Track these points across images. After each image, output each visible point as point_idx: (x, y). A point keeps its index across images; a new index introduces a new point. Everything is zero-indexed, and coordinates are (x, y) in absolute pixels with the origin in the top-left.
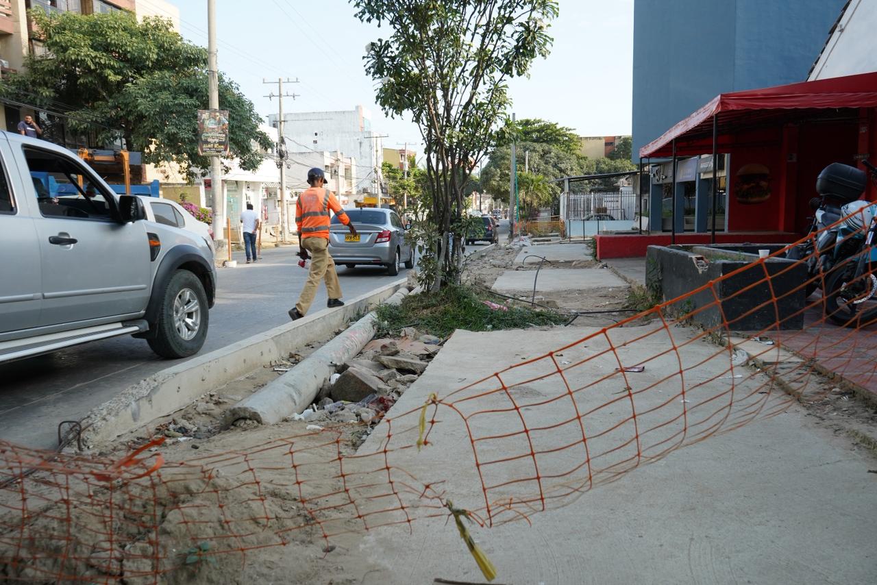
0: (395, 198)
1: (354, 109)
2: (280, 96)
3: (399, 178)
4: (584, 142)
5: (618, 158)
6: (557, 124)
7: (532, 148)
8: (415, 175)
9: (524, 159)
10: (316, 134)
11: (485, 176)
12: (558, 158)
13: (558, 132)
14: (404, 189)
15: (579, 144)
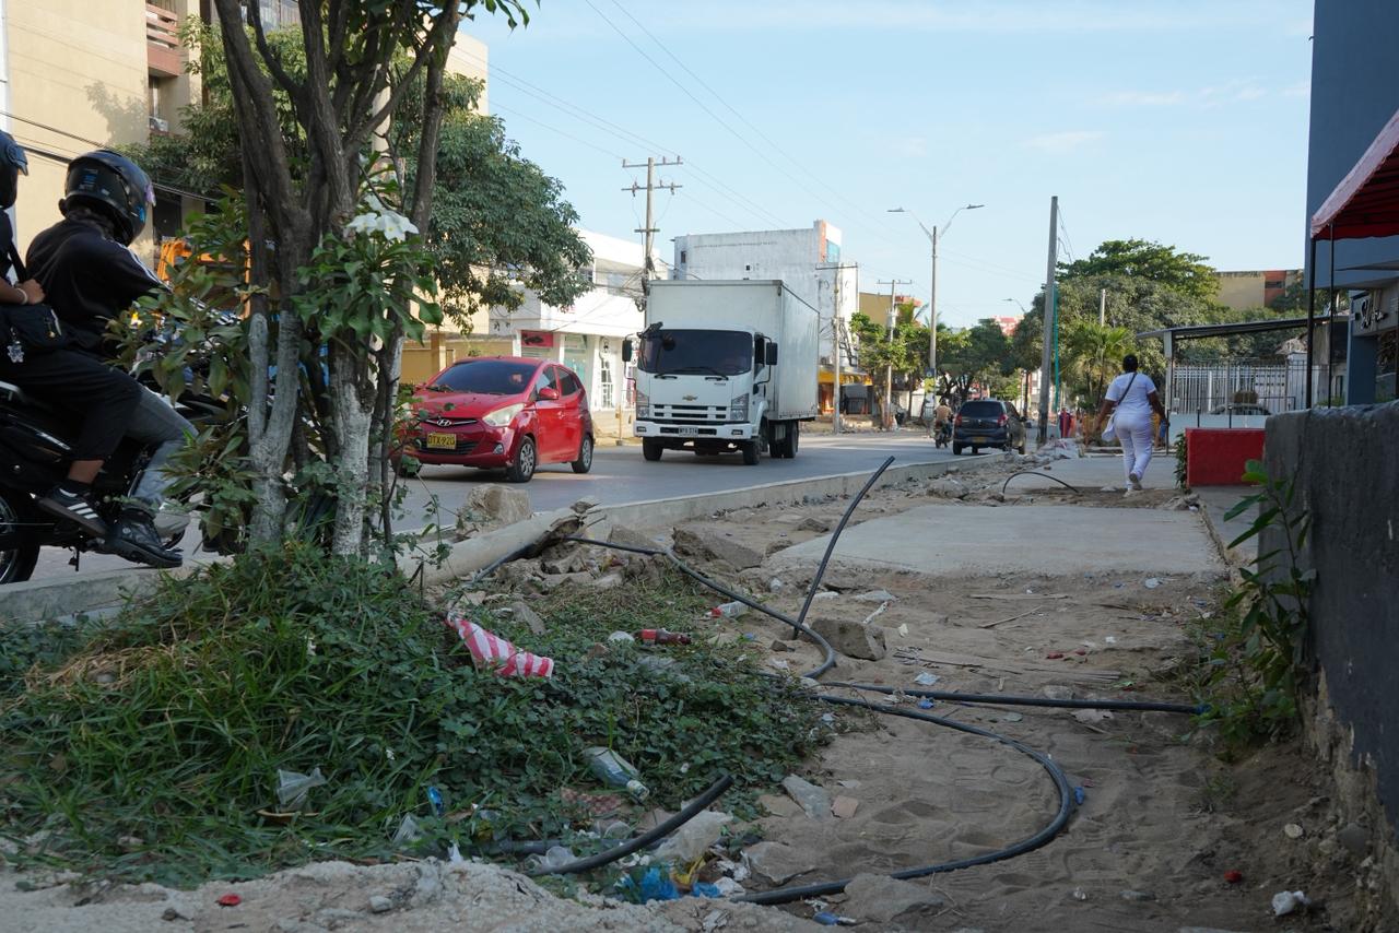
0: (871, 375)
1: (811, 226)
2: (649, 187)
3: (878, 339)
4: (1223, 281)
5: (1289, 309)
6: (1173, 248)
7: (1115, 285)
8: (908, 336)
9: (1098, 305)
10: (748, 268)
11: (1022, 333)
12: (1167, 303)
13: (1173, 263)
14: (887, 358)
15: (1215, 284)
